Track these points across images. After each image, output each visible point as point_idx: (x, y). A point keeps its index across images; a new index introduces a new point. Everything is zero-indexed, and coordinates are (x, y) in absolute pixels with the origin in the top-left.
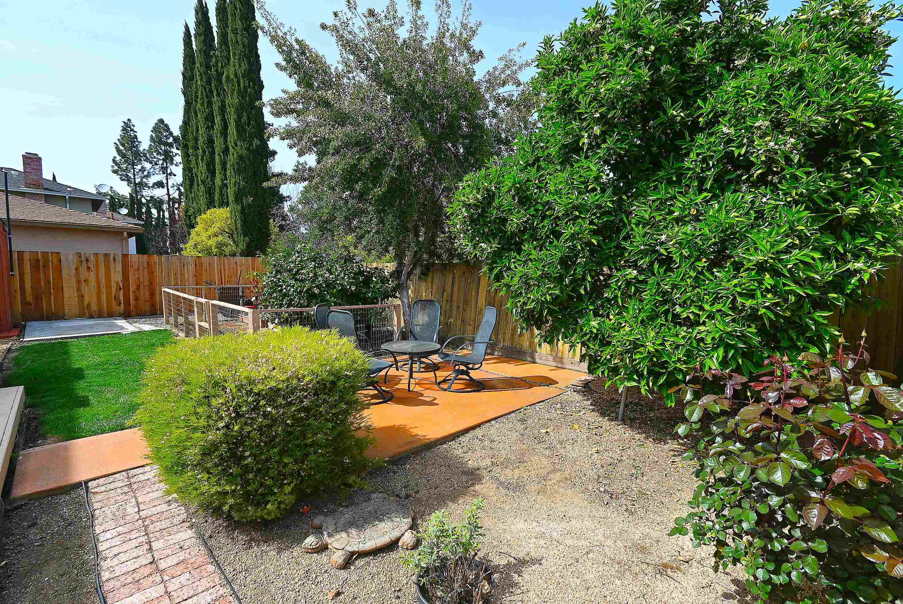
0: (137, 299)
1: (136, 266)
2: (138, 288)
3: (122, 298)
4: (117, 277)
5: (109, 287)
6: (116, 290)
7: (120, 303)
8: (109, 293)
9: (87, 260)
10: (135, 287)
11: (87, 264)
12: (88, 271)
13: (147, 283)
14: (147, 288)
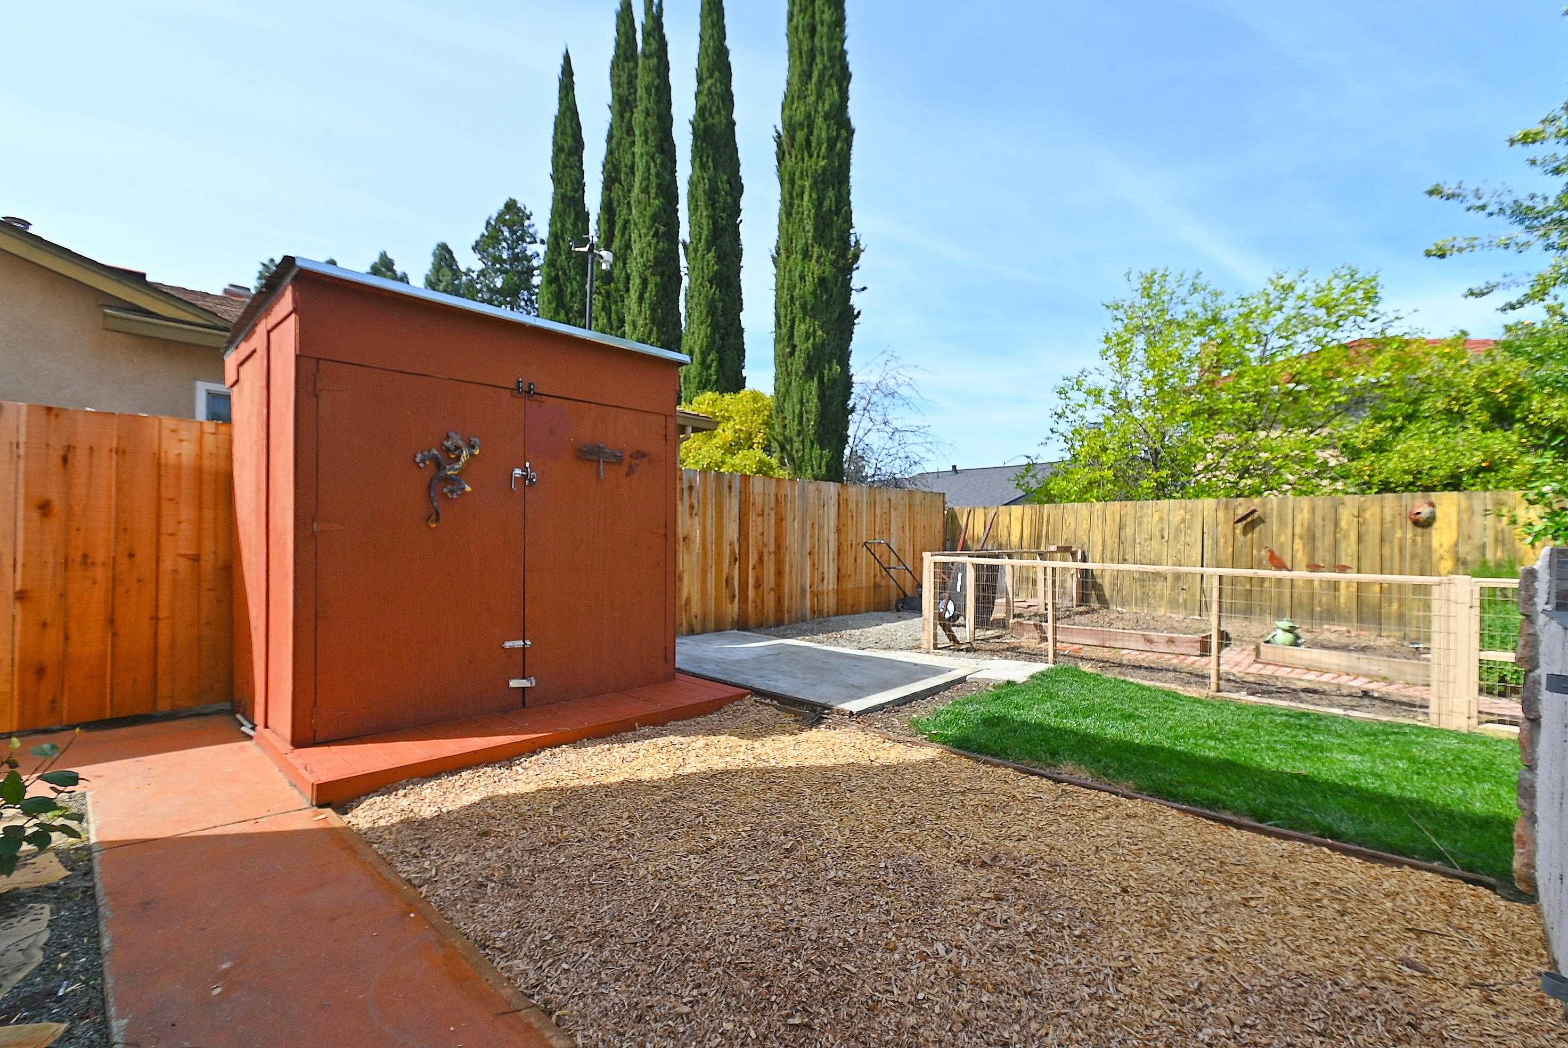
0: (758, 586)
1: (759, 506)
2: (761, 559)
3: (736, 583)
4: (732, 531)
5: (719, 555)
6: (730, 564)
7: (734, 596)
8: (719, 572)
9: (691, 488)
10: (756, 557)
11: (690, 496)
12: (691, 515)
13: (772, 549)
14: (772, 556)
